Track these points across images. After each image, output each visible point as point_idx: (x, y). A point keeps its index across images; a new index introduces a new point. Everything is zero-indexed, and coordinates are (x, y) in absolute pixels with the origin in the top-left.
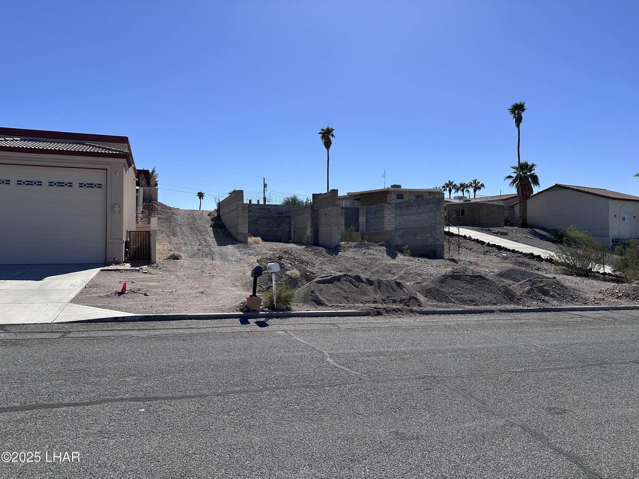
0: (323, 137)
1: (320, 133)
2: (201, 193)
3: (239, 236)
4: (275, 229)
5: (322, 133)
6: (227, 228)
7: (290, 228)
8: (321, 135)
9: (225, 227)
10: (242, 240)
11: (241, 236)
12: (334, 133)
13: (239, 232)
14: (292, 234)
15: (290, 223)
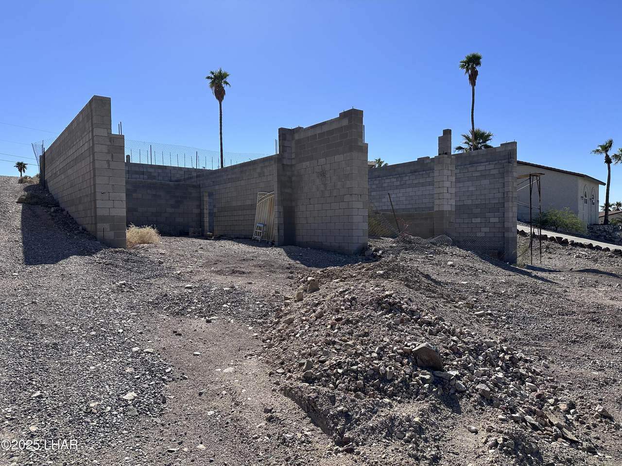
0: (213, 84)
1: (208, 78)
2: (22, 163)
3: (99, 226)
4: (170, 210)
5: (211, 78)
6: (62, 206)
7: (200, 207)
8: (210, 81)
9: (57, 205)
10: (110, 235)
11: (107, 226)
12: (228, 79)
13: (100, 212)
14: (206, 219)
15: (200, 199)
